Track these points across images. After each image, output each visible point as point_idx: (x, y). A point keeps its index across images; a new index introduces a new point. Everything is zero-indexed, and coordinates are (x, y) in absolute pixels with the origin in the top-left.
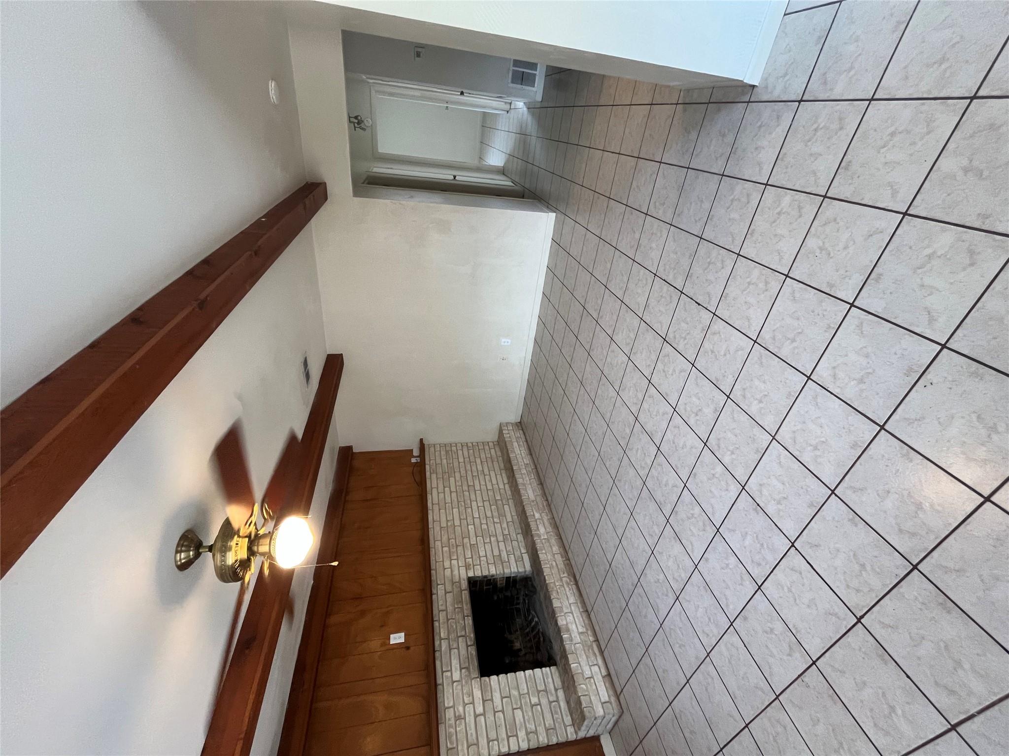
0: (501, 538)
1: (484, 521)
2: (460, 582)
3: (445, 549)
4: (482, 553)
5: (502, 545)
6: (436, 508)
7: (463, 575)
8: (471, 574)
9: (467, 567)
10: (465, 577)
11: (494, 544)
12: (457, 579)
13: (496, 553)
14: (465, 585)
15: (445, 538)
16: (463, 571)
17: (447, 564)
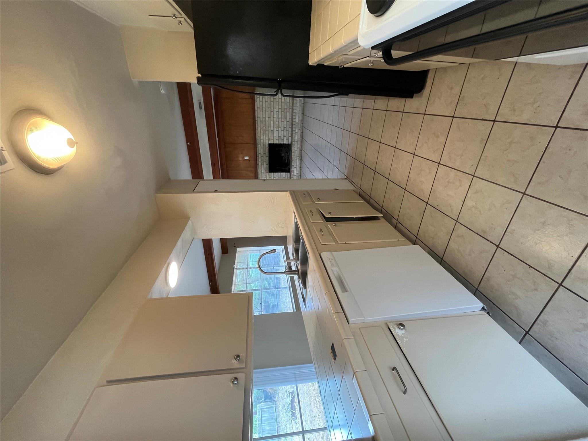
0: (283, 129)
1: (277, 120)
2: (266, 145)
3: (262, 131)
4: (275, 135)
5: (282, 132)
6: (259, 110)
7: (267, 142)
8: (270, 143)
9: (269, 139)
10: (268, 144)
11: (280, 131)
12: (265, 144)
13: (280, 135)
14: (267, 146)
15: (262, 126)
16: (267, 141)
17: (262, 137)
